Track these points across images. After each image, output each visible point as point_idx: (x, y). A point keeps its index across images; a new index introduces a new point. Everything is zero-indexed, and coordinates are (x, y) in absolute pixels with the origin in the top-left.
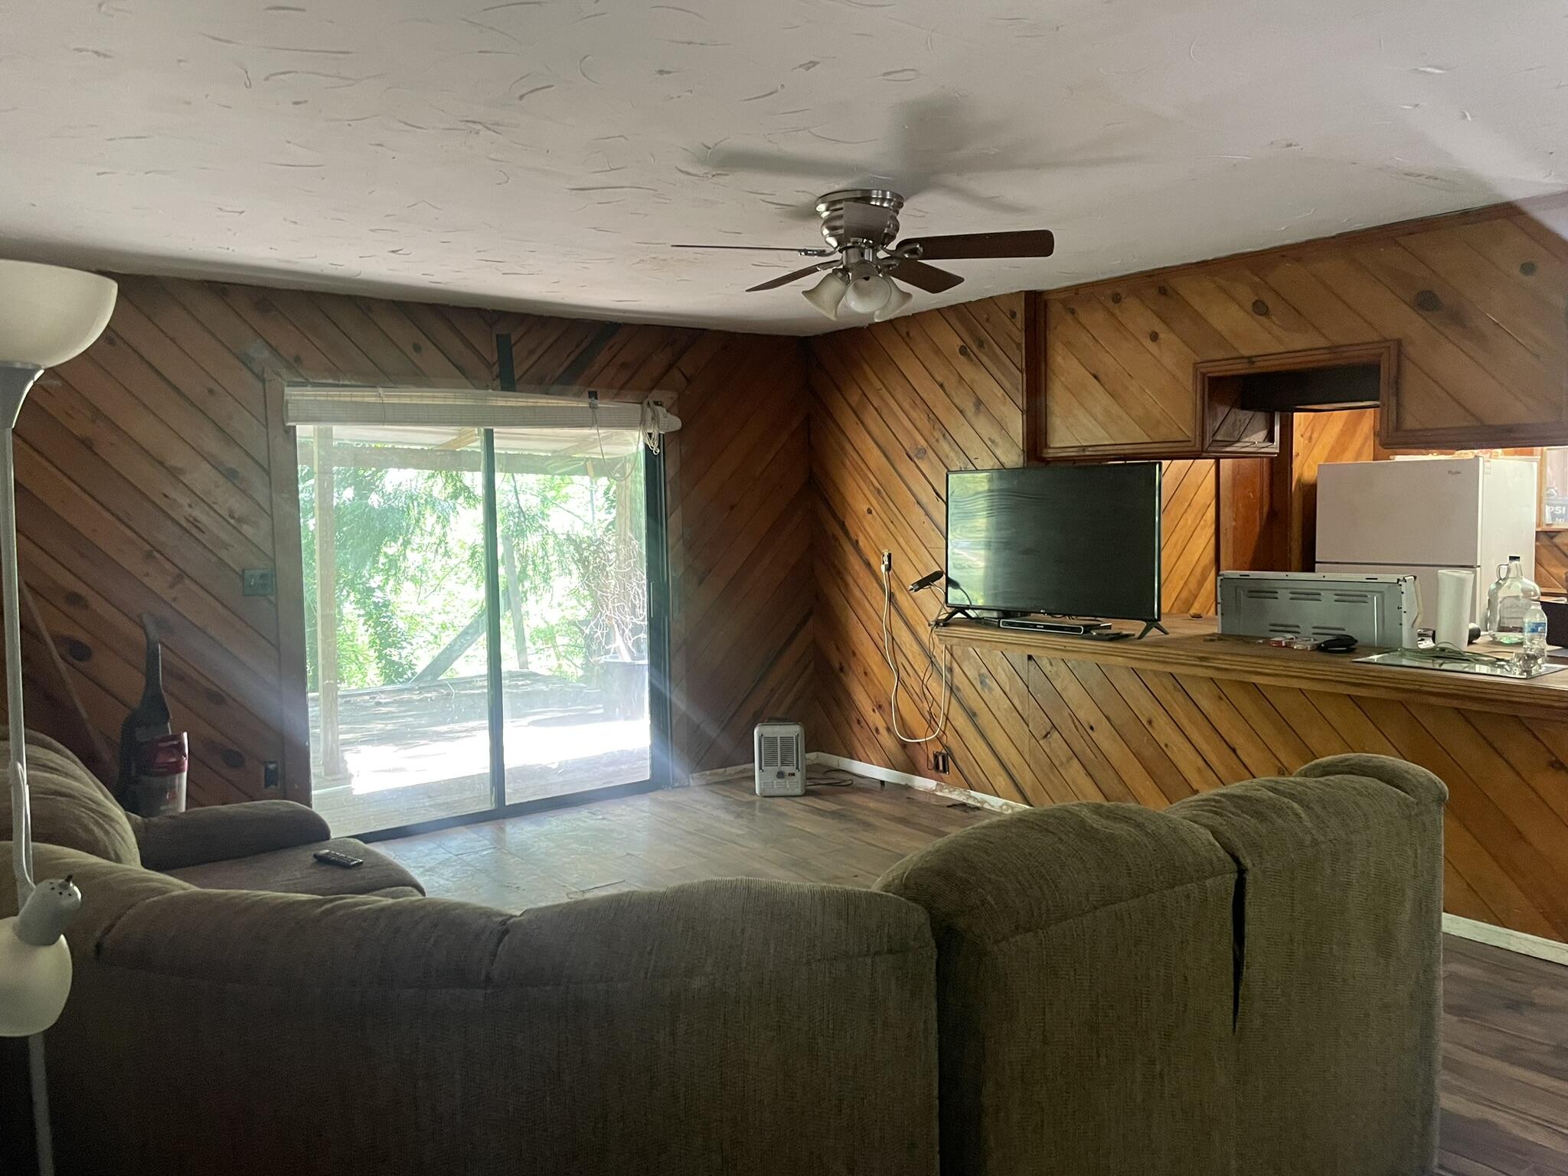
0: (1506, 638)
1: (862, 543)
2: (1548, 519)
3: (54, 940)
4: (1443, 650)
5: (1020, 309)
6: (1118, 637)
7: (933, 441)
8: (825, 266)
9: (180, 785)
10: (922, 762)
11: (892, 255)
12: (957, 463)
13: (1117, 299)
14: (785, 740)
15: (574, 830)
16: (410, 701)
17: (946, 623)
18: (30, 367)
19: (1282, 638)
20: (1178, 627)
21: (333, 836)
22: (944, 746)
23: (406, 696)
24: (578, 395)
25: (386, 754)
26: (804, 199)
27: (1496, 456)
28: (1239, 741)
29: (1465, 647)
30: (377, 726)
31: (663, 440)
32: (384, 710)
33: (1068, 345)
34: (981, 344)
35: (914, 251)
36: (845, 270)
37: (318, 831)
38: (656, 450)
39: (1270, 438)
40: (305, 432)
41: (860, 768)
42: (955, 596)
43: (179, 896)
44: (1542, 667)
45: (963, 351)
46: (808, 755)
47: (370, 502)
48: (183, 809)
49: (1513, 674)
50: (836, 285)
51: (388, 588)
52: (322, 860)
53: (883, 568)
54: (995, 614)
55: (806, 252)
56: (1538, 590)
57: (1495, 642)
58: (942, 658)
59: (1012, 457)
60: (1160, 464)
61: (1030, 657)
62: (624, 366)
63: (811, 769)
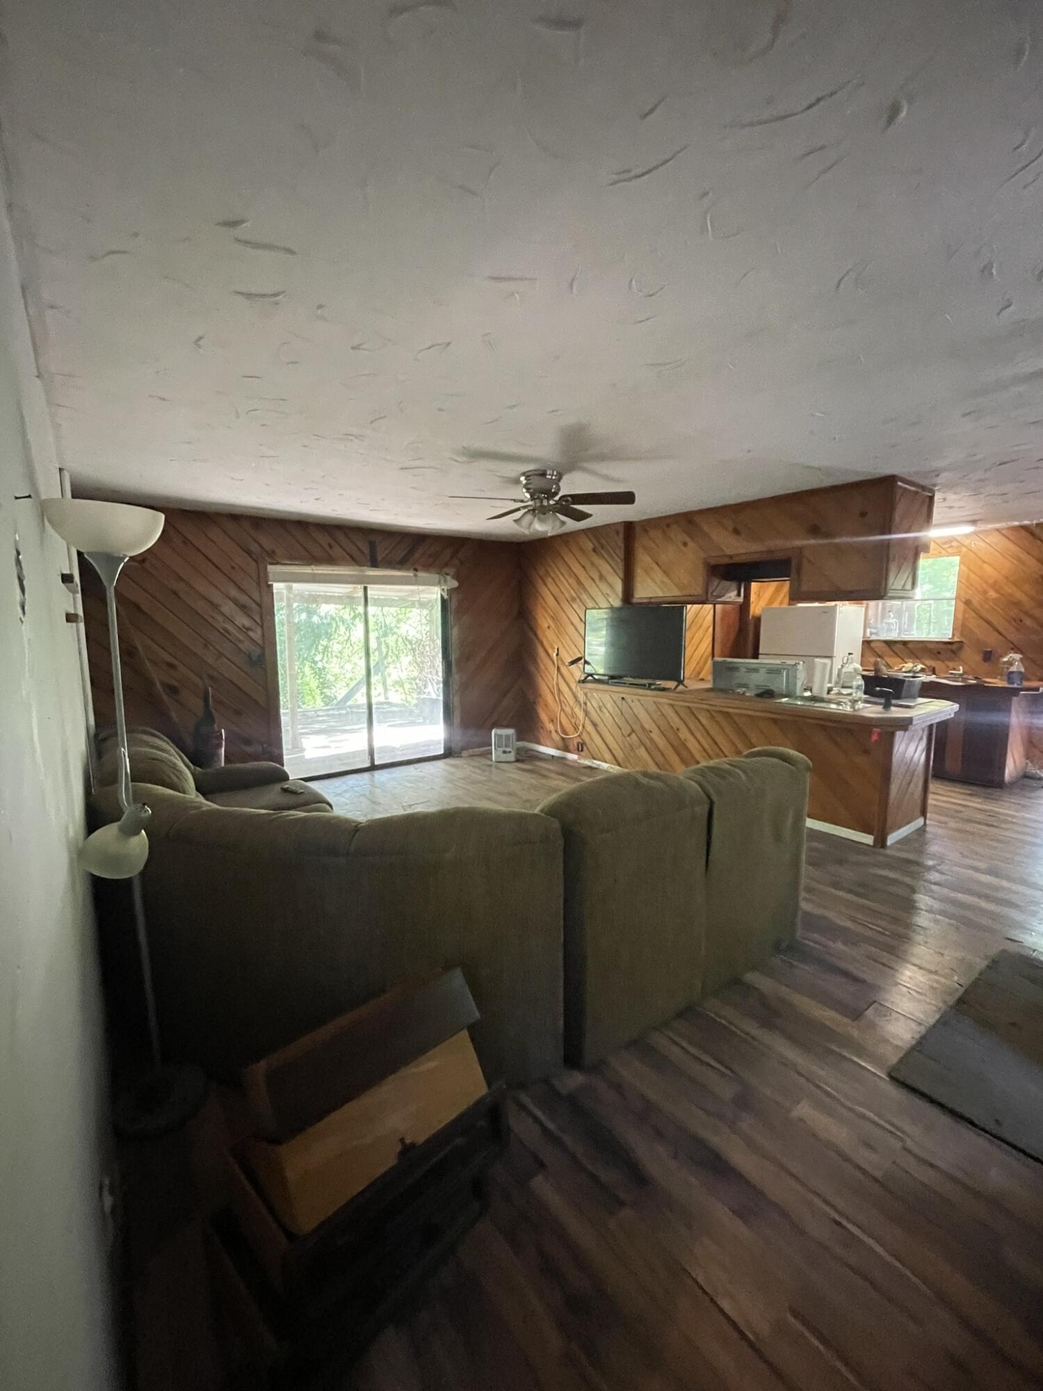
0: (845, 691)
1: (545, 643)
2: (868, 635)
3: (138, 833)
4: (815, 697)
5: (621, 530)
6: (664, 689)
7: (578, 593)
8: (524, 507)
9: (221, 754)
10: (571, 747)
11: (557, 502)
12: (590, 604)
13: (668, 526)
14: (507, 737)
15: (407, 776)
16: (333, 715)
17: (584, 681)
18: (121, 556)
19: (740, 690)
20: (692, 685)
21: (290, 778)
22: (582, 739)
23: (331, 712)
24: (408, 569)
25: (321, 739)
26: (513, 474)
27: (845, 605)
28: (719, 739)
29: (825, 696)
30: (317, 726)
31: (450, 592)
32: (321, 718)
33: (645, 548)
34: (603, 547)
35: (567, 501)
36: (534, 510)
37: (285, 777)
38: (446, 597)
39: (739, 595)
40: (278, 587)
41: (542, 749)
42: (588, 669)
43: (205, 810)
44: (860, 705)
45: (594, 550)
46: (518, 743)
47: (313, 620)
48: (223, 765)
49: (848, 709)
50: (529, 517)
51: (324, 661)
52: (285, 791)
53: (555, 655)
54: (607, 678)
55: (515, 500)
56: (861, 668)
57: (840, 694)
58: (582, 698)
59: (617, 603)
60: (686, 607)
61: (623, 698)
62: (430, 556)
63: (519, 751)
